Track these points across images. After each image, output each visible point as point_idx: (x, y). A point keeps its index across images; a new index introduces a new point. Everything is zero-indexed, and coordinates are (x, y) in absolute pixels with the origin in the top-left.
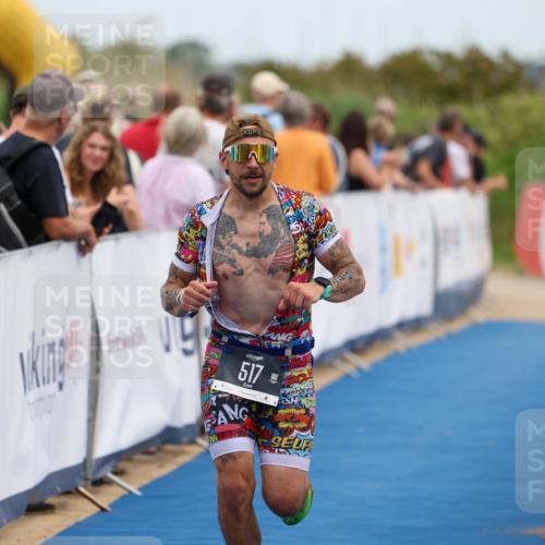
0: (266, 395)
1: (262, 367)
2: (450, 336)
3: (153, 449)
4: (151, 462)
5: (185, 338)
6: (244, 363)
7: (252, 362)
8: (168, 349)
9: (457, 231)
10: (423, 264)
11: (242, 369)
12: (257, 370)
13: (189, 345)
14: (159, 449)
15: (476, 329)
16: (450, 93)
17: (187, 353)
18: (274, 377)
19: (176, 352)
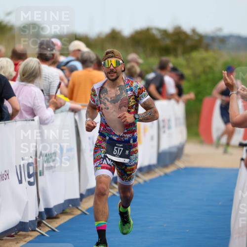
0: (124, 159)
1: (122, 149)
2: (166, 175)
3: (13, 234)
4: (12, 240)
5: (30, 176)
6: (115, 147)
7: (118, 147)
8: (20, 182)
9: (169, 121)
10: (152, 138)
11: (115, 150)
12: (120, 150)
13: (32, 180)
14: (16, 234)
15: (179, 171)
16: (166, 51)
17: (30, 184)
18: (127, 152)
19: (25, 183)
